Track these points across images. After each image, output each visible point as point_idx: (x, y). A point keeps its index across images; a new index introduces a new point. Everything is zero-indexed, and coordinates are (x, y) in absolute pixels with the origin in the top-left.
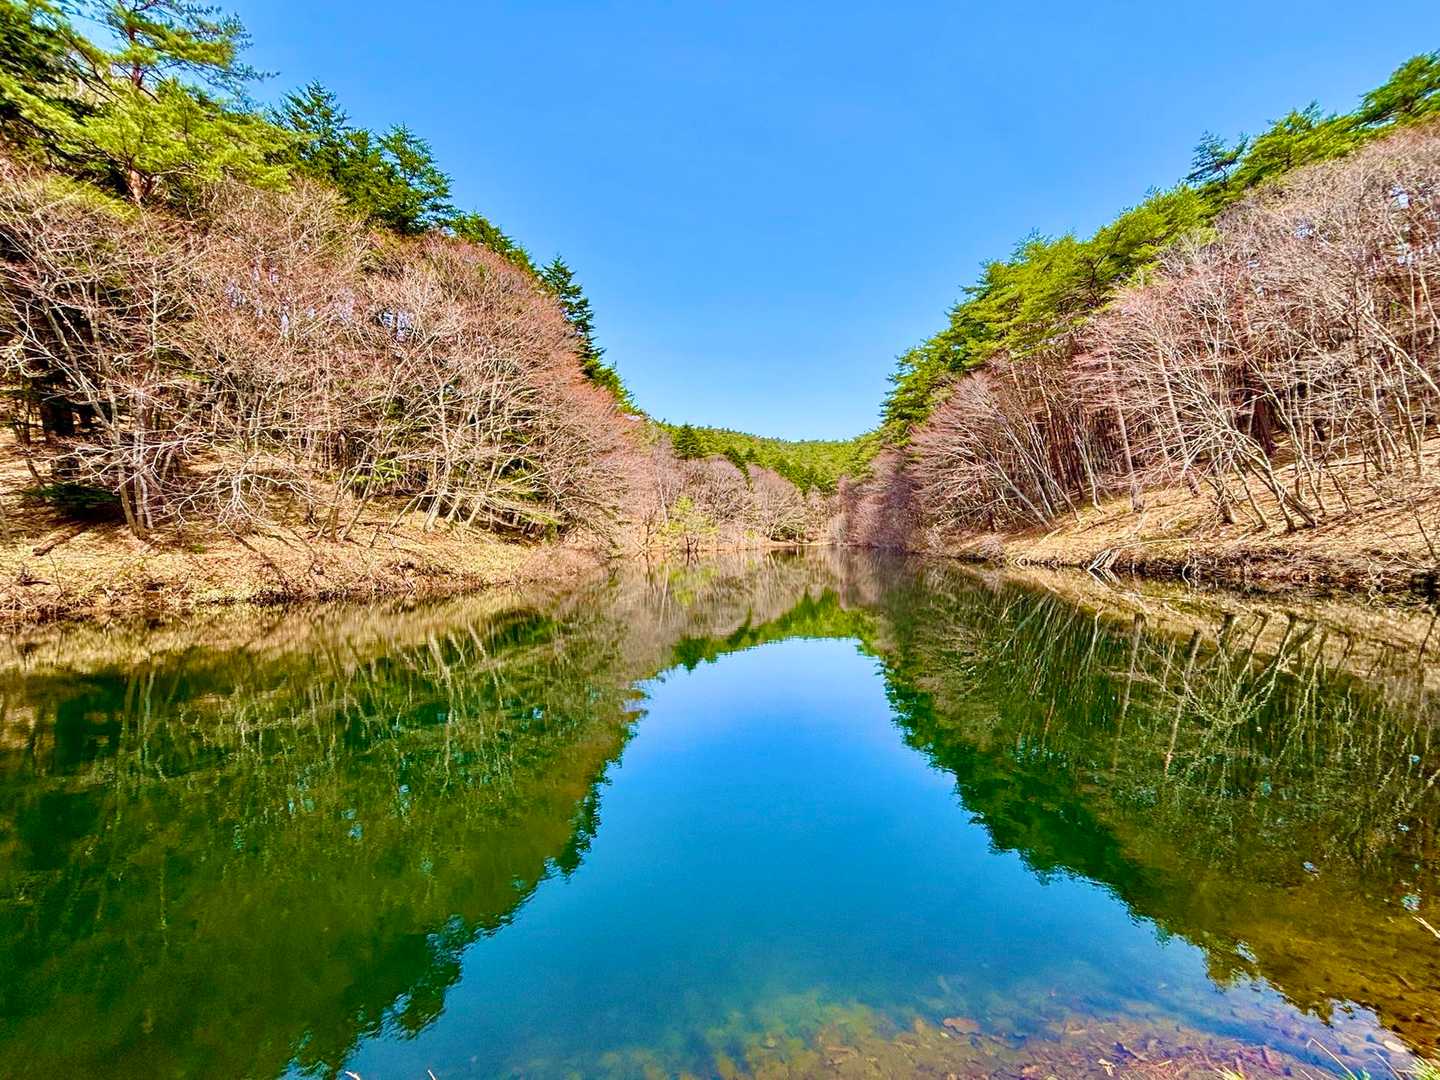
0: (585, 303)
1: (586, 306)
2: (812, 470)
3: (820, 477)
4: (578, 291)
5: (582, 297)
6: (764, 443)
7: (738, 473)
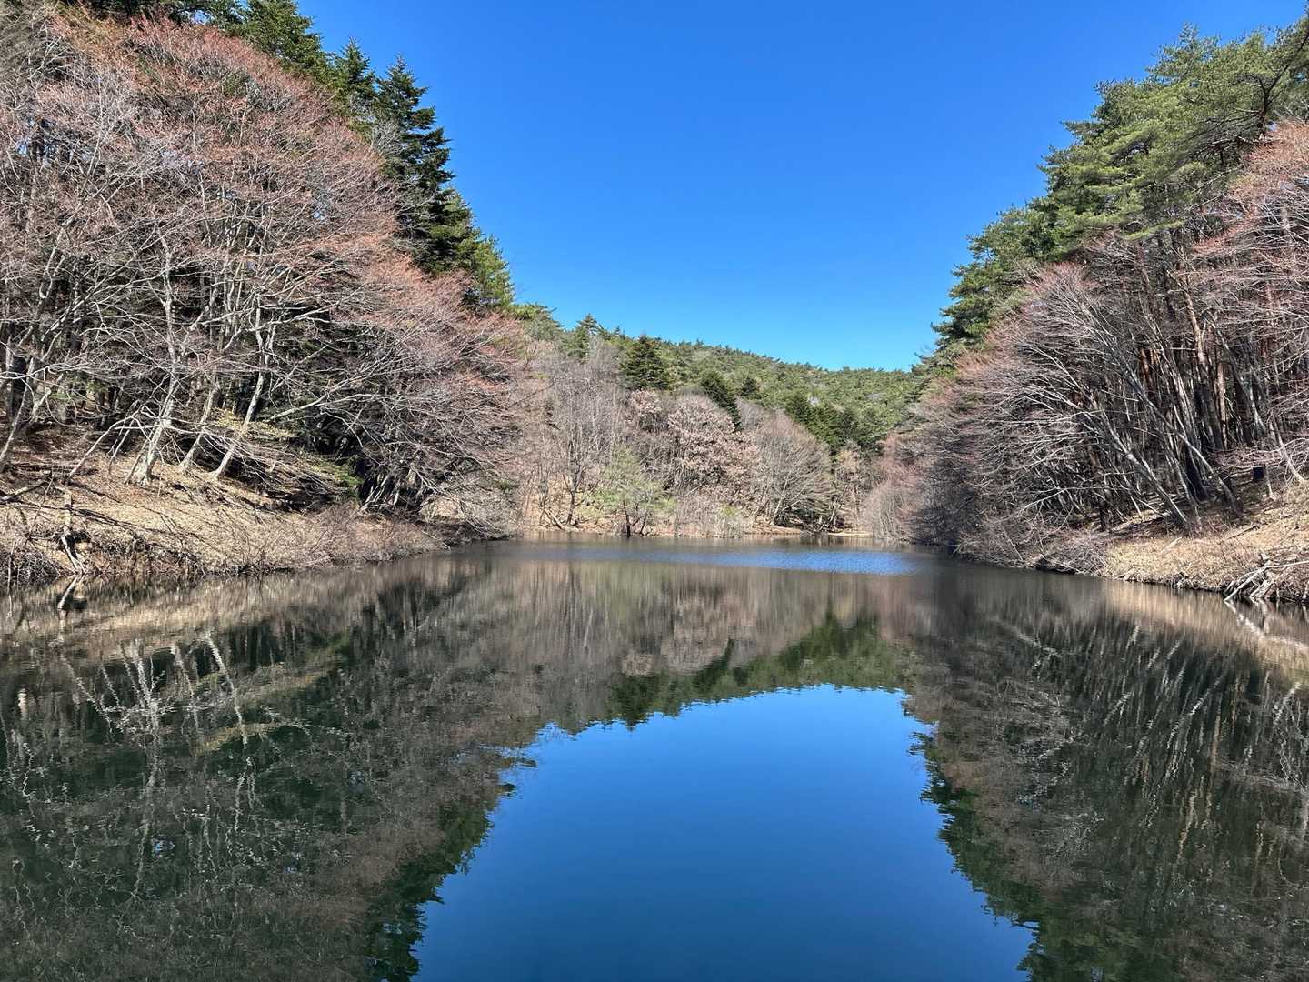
0: (438, 135)
1: (440, 142)
2: (849, 416)
3: (861, 426)
4: (426, 118)
5: (434, 128)
6: (783, 371)
7: (721, 416)
